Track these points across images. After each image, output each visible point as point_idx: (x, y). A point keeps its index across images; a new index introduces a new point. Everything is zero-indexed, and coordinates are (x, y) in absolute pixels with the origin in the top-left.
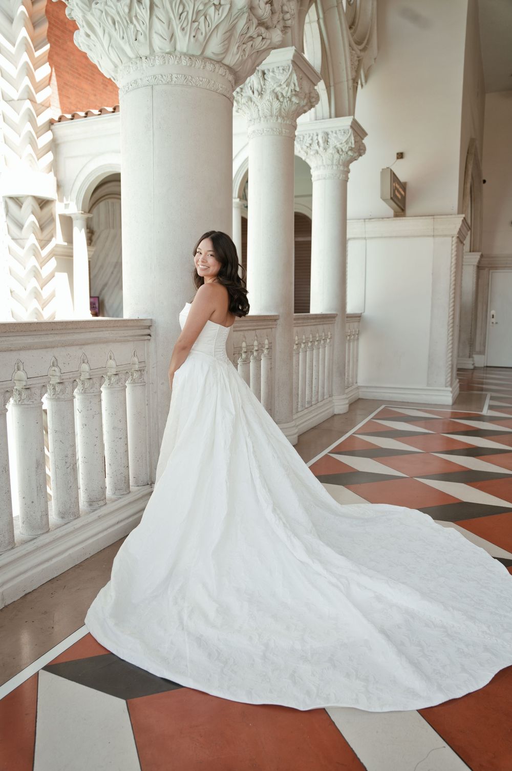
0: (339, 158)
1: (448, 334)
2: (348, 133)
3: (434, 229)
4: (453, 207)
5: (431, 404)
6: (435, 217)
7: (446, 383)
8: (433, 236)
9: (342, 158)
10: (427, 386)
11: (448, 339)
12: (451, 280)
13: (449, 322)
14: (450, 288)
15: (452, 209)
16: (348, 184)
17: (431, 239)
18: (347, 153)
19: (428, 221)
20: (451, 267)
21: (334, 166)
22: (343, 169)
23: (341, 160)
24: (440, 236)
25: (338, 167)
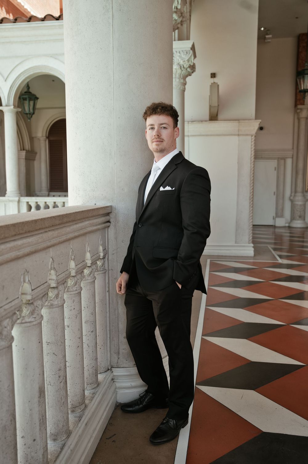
0: (181, 73)
1: (250, 206)
2: (190, 53)
3: (239, 130)
4: (252, 114)
5: (239, 257)
6: (240, 121)
7: (249, 241)
8: (238, 135)
9: (182, 73)
10: (235, 243)
11: (250, 209)
12: (251, 167)
13: (250, 197)
14: (251, 172)
15: (251, 116)
16: (186, 93)
17: (237, 137)
18: (186, 69)
19: (235, 124)
20: (251, 157)
21: (177, 79)
22: (183, 82)
23: (182, 75)
24: (243, 135)
25: (180, 80)
